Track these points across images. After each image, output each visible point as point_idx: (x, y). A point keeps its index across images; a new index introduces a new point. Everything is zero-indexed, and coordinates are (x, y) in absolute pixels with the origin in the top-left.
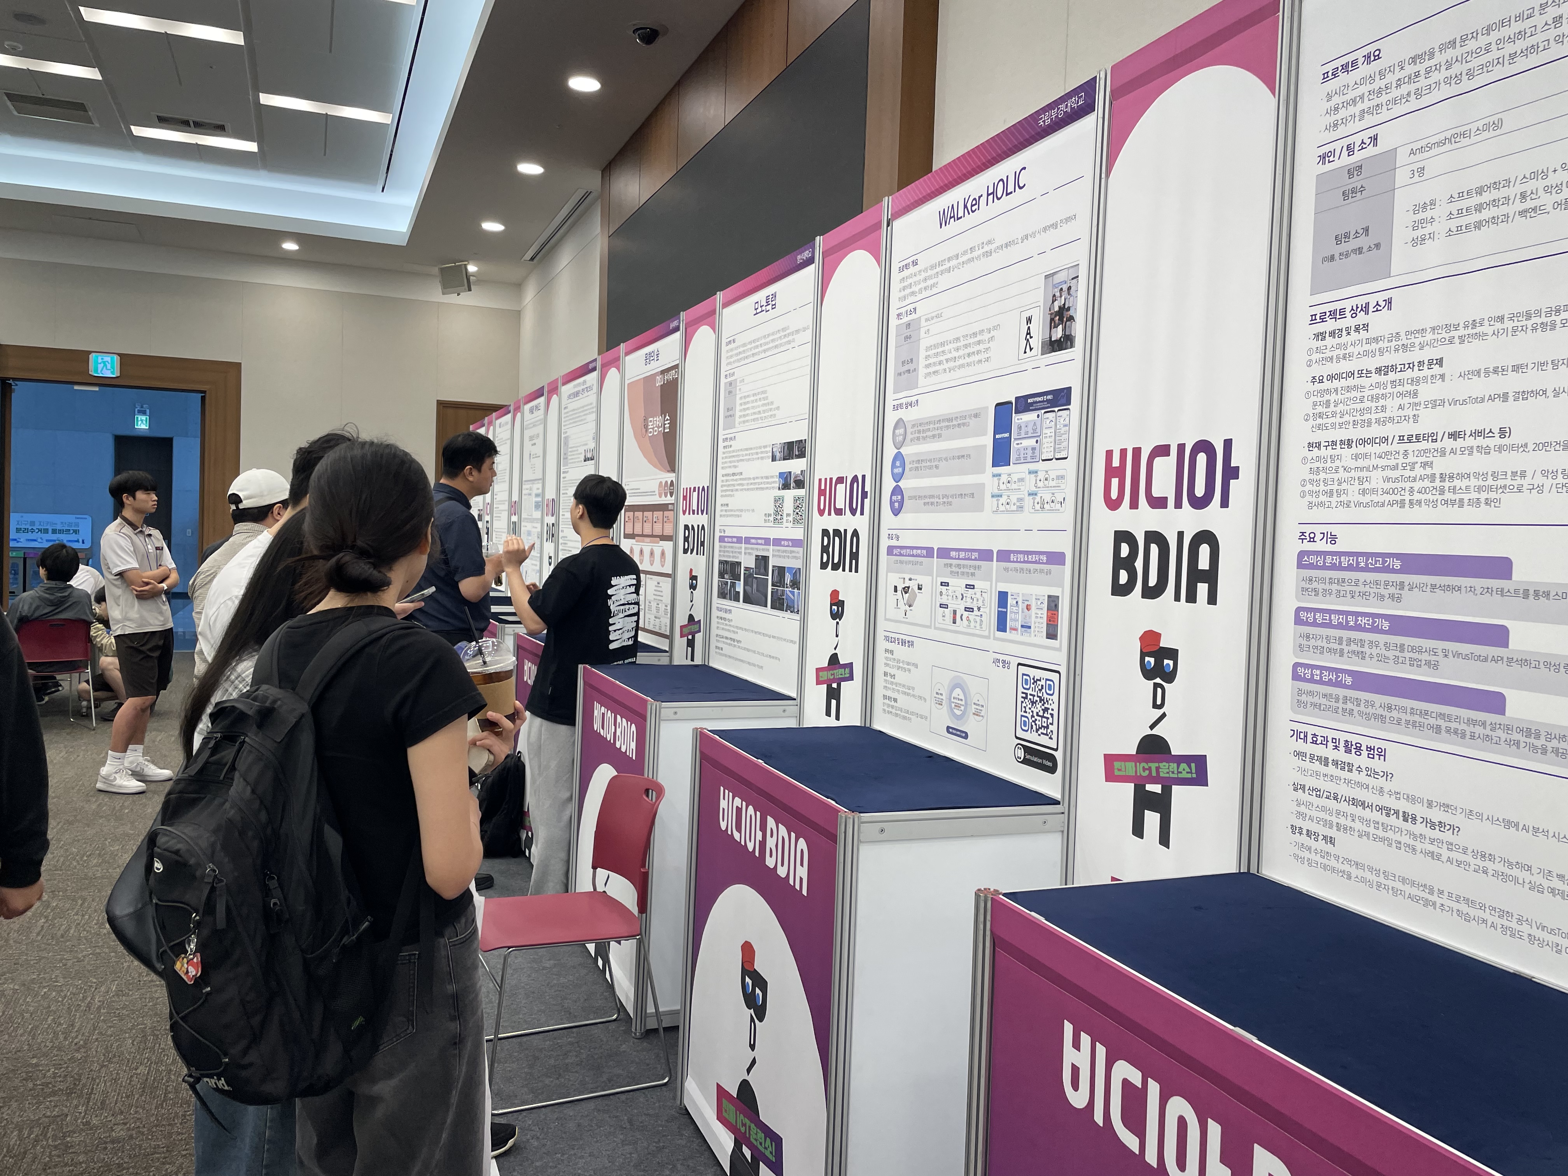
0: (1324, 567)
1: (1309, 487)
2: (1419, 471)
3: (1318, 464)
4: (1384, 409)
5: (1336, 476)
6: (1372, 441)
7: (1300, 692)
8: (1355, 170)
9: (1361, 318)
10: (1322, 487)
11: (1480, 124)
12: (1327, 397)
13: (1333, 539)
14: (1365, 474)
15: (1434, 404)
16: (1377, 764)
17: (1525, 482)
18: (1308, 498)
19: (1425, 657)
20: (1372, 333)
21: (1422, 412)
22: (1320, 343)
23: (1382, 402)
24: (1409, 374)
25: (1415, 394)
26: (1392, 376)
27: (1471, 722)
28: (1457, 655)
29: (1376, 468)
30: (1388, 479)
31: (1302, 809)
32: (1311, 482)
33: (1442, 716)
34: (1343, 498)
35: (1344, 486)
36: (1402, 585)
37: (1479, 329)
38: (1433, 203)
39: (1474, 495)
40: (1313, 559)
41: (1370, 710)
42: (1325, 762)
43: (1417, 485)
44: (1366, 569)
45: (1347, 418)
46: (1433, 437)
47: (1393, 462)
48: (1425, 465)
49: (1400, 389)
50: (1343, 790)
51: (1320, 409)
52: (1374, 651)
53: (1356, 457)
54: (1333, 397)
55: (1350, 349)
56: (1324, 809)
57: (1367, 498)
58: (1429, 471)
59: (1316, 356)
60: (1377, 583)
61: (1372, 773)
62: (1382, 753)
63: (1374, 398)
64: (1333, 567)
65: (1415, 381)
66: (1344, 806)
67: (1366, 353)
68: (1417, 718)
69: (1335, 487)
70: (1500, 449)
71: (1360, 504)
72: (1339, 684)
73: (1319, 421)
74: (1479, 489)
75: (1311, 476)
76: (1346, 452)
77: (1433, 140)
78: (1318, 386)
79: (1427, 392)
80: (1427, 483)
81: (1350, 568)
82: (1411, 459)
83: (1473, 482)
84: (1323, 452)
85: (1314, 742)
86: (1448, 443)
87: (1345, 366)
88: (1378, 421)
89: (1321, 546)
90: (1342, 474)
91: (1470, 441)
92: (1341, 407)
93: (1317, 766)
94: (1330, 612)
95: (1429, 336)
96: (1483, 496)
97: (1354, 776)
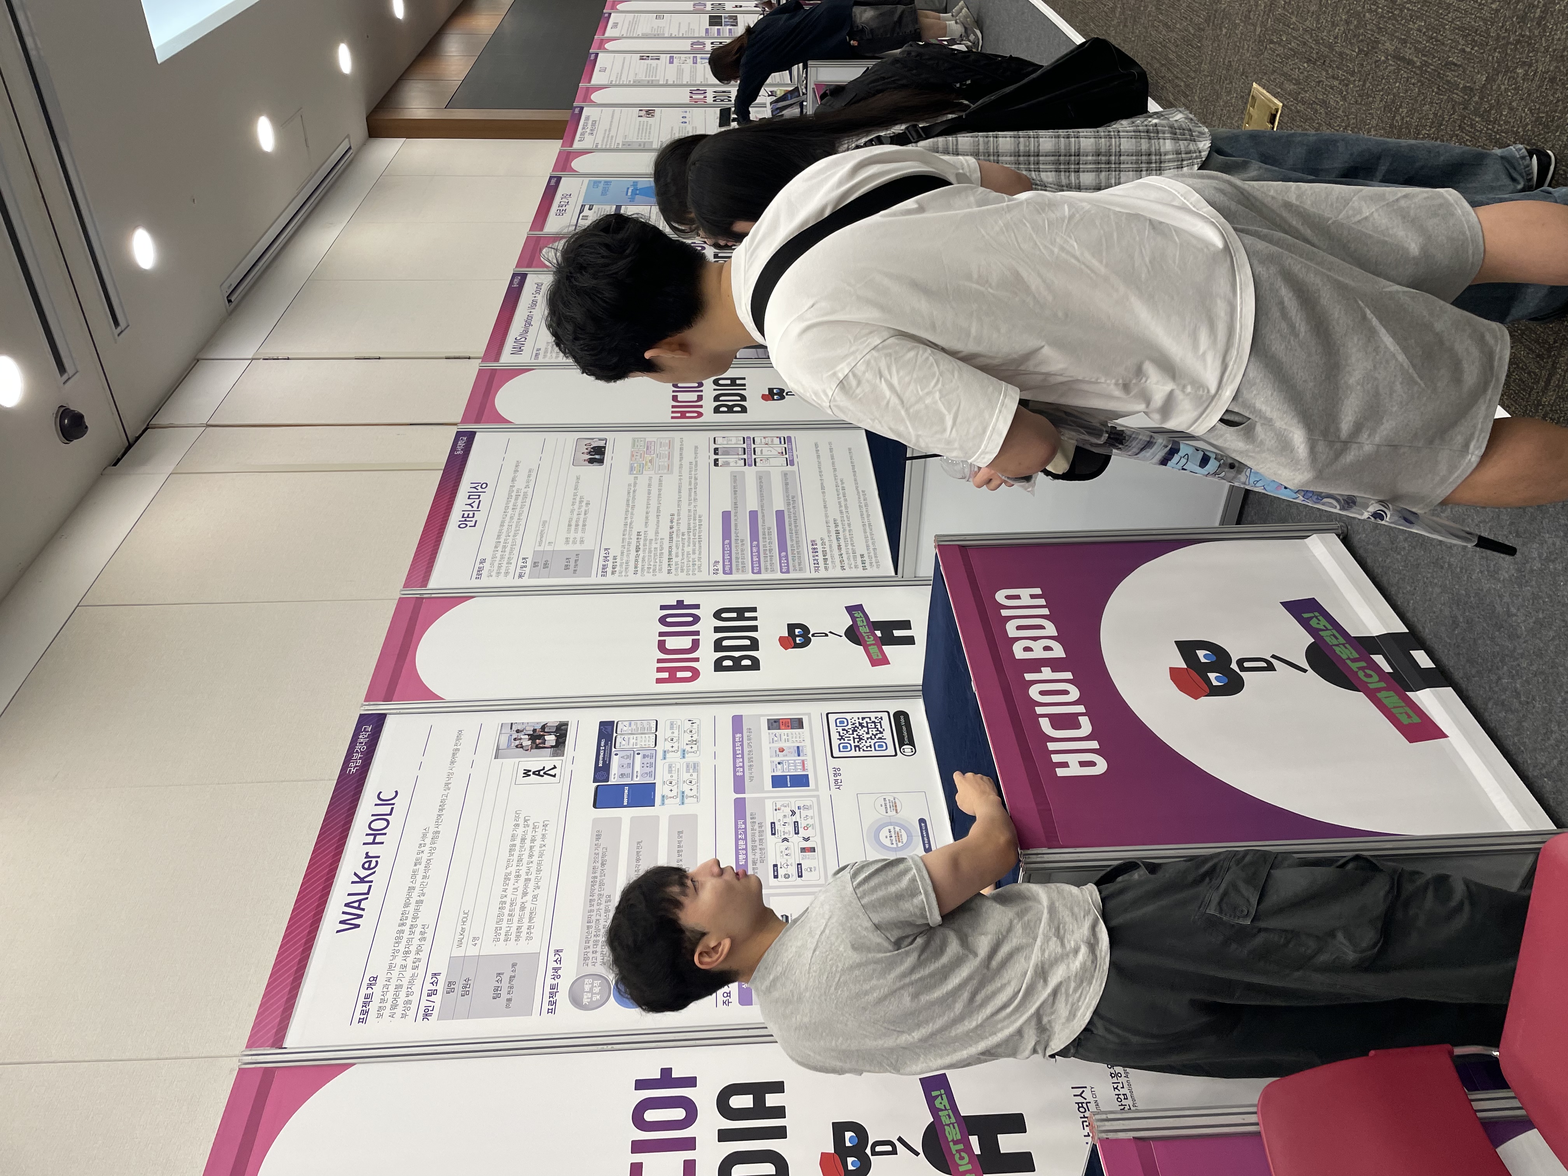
0: (731, 565)
1: (691, 572)
2: (686, 537)
3: (679, 570)
4: (656, 548)
5: (686, 563)
6: (670, 552)
7: (795, 570)
8: (535, 564)
9: (611, 558)
10: (691, 568)
11: (541, 526)
12: (646, 568)
13: (717, 562)
14: (685, 553)
15: (657, 533)
16: (819, 542)
17: (692, 509)
18: (696, 572)
19: (766, 530)
20: (619, 555)
21: (660, 536)
22: (617, 572)
23: (653, 549)
24: (642, 542)
25: (652, 540)
26: (641, 547)
27: (790, 517)
28: (764, 522)
29: (683, 550)
30: (689, 546)
31: (853, 566)
32: (688, 571)
33: (790, 525)
34: (696, 560)
35: (691, 559)
36: (737, 540)
37: (629, 523)
38: (567, 538)
39: (697, 521)
40: (727, 568)
41: (795, 545)
42: (825, 560)
43: (692, 537)
44: (730, 551)
45: (657, 561)
46: (671, 534)
47: (681, 545)
48: (683, 535)
49: (648, 544)
50: (836, 552)
51: (651, 570)
52: (768, 546)
53: (677, 556)
54: (646, 566)
55: (624, 561)
56: (848, 558)
57: (697, 552)
58: (686, 533)
59: (623, 574)
60: (736, 547)
61: (823, 544)
62: (813, 541)
63: (650, 552)
64: (730, 560)
65: (645, 540)
66: (843, 551)
67: (628, 555)
68: (794, 532)
69: (691, 563)
70: (679, 515)
71: (700, 554)
72: (787, 556)
73: (657, 570)
74: (695, 520)
75: (685, 572)
76: (674, 559)
77: (539, 539)
78: (639, 572)
79: (651, 535)
80: (691, 534)
81: (730, 555)
82: (680, 539)
83: (692, 521)
84: (673, 567)
85: (818, 564)
86: (674, 529)
87: (632, 564)
88: (661, 550)
89: (720, 566)
90: (685, 561)
91: (675, 524)
92: (652, 563)
93: (829, 562)
94: (752, 561)
95: (627, 536)
96: (697, 518)
97: (828, 549)
